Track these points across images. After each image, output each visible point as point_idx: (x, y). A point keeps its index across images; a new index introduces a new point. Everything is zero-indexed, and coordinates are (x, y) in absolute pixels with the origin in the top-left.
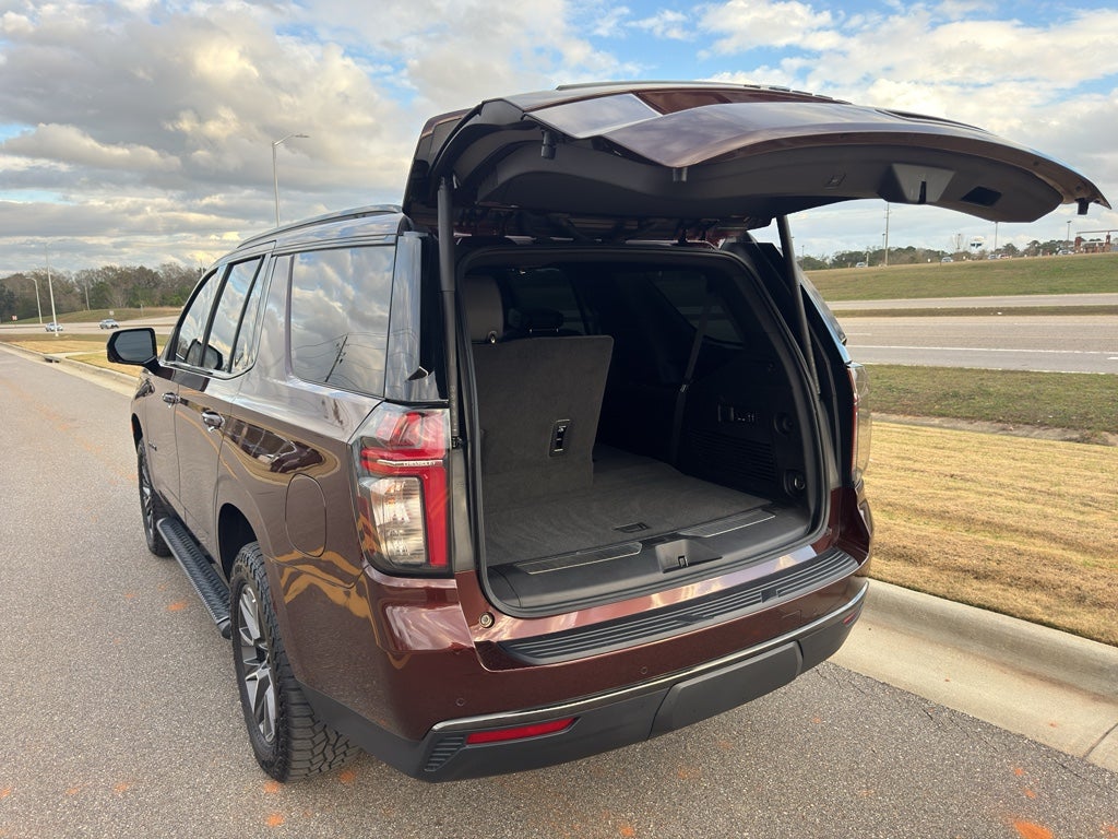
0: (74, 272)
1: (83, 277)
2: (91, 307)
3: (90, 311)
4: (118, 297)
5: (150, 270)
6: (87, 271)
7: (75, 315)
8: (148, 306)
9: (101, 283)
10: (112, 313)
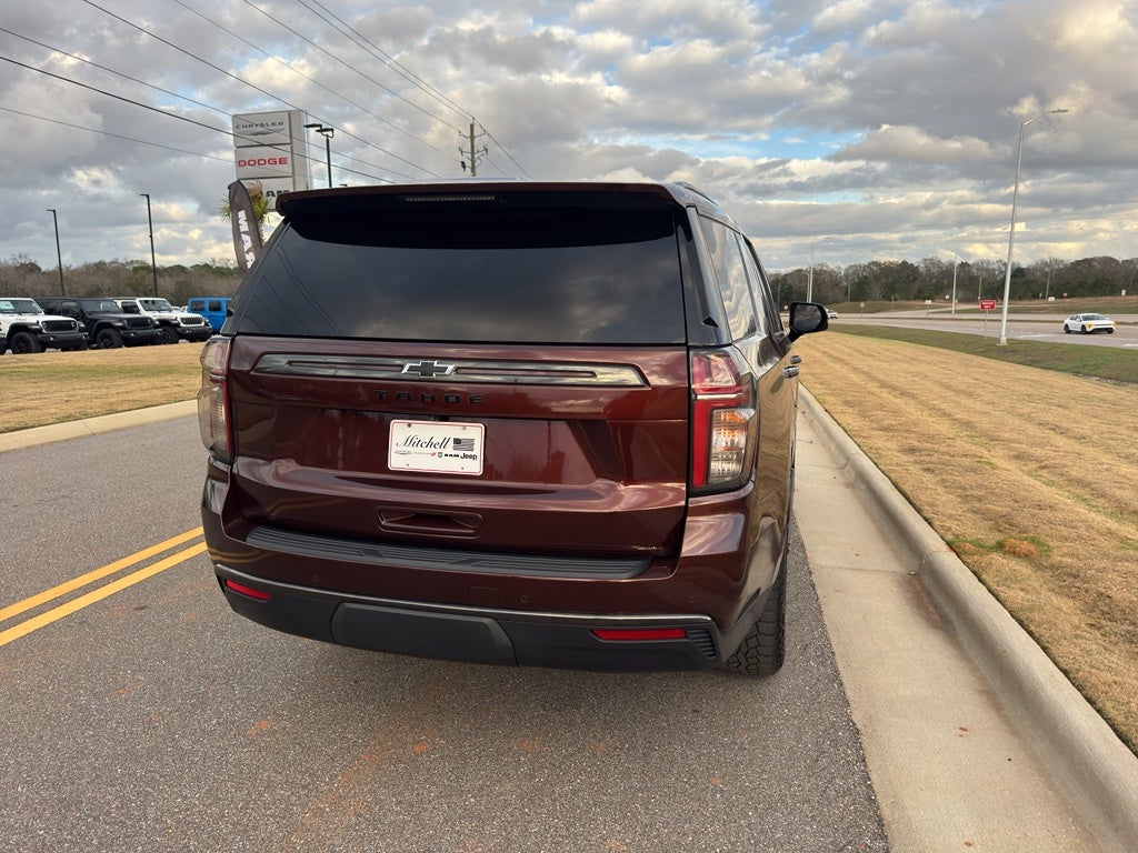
0: (843, 267)
1: (851, 271)
2: (852, 300)
3: (849, 303)
4: (876, 290)
5: (912, 265)
6: (855, 266)
7: (837, 306)
8: (901, 299)
9: (865, 277)
10: (862, 305)
